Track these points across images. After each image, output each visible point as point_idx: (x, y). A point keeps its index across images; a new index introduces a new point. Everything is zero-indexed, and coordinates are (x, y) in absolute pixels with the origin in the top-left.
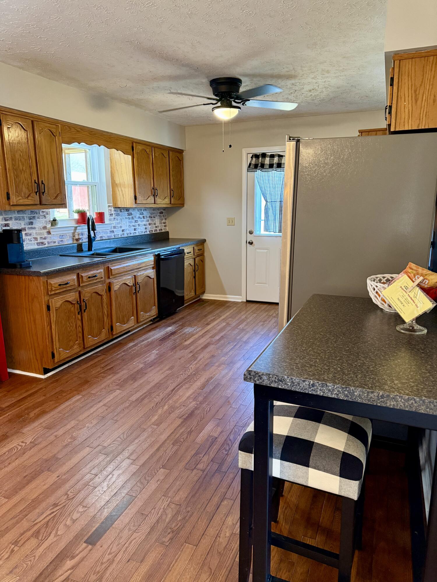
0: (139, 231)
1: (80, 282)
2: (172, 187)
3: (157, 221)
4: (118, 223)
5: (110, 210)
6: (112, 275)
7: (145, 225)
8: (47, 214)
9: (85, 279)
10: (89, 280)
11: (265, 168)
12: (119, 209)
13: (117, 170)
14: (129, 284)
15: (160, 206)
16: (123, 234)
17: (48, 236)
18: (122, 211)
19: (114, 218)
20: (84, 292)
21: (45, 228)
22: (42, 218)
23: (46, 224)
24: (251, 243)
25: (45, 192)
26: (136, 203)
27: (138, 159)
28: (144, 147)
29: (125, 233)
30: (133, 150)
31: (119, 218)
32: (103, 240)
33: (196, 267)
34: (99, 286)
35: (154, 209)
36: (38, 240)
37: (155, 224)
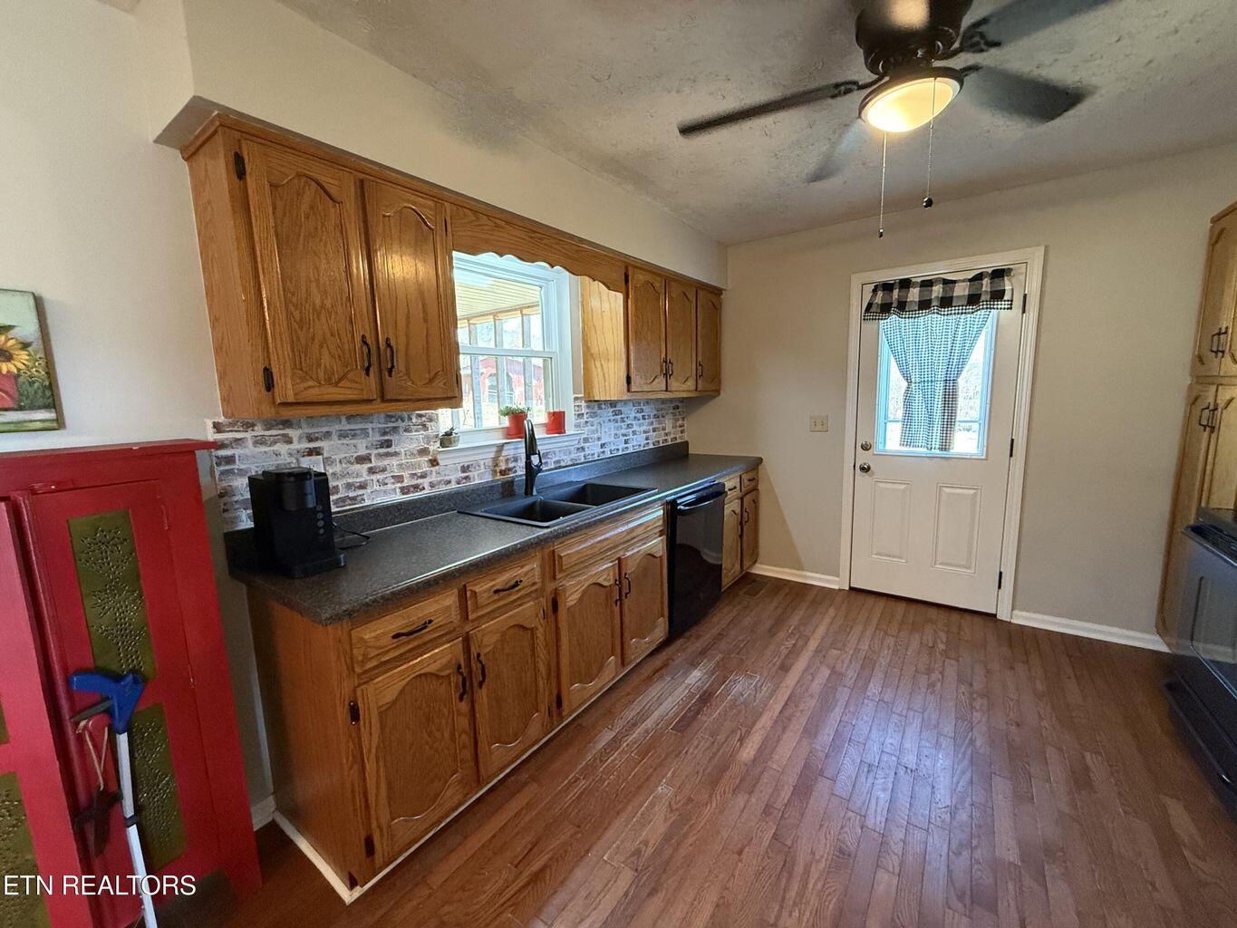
0: (635, 443)
1: (469, 610)
2: (700, 359)
3: (668, 424)
4: (593, 432)
5: (578, 406)
6: (561, 570)
7: (645, 432)
8: (431, 420)
9: (482, 600)
10: (496, 597)
11: (907, 309)
12: (596, 404)
13: (595, 327)
14: (605, 584)
15: (675, 396)
16: (603, 452)
17: (432, 469)
18: (603, 406)
19: (587, 422)
20: (479, 635)
21: (423, 452)
22: (416, 431)
23: (428, 443)
24: (866, 469)
25: (393, 366)
26: (629, 391)
27: (636, 301)
28: (648, 277)
29: (607, 450)
30: (627, 281)
31: (596, 420)
32: (560, 467)
33: (745, 515)
34: (524, 606)
35: (663, 401)
36: (403, 481)
37: (664, 429)
